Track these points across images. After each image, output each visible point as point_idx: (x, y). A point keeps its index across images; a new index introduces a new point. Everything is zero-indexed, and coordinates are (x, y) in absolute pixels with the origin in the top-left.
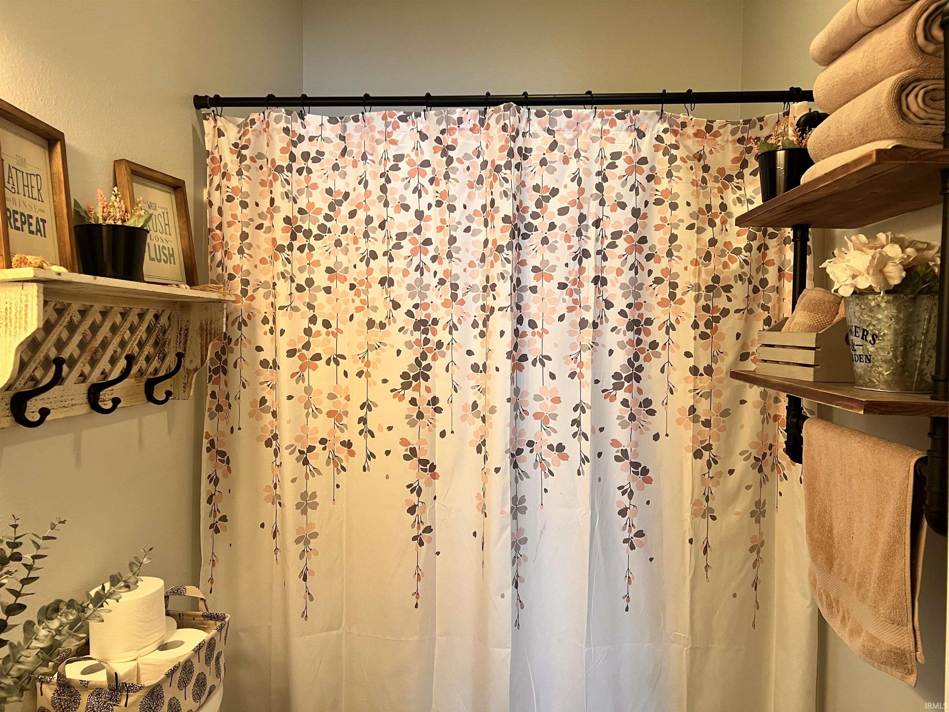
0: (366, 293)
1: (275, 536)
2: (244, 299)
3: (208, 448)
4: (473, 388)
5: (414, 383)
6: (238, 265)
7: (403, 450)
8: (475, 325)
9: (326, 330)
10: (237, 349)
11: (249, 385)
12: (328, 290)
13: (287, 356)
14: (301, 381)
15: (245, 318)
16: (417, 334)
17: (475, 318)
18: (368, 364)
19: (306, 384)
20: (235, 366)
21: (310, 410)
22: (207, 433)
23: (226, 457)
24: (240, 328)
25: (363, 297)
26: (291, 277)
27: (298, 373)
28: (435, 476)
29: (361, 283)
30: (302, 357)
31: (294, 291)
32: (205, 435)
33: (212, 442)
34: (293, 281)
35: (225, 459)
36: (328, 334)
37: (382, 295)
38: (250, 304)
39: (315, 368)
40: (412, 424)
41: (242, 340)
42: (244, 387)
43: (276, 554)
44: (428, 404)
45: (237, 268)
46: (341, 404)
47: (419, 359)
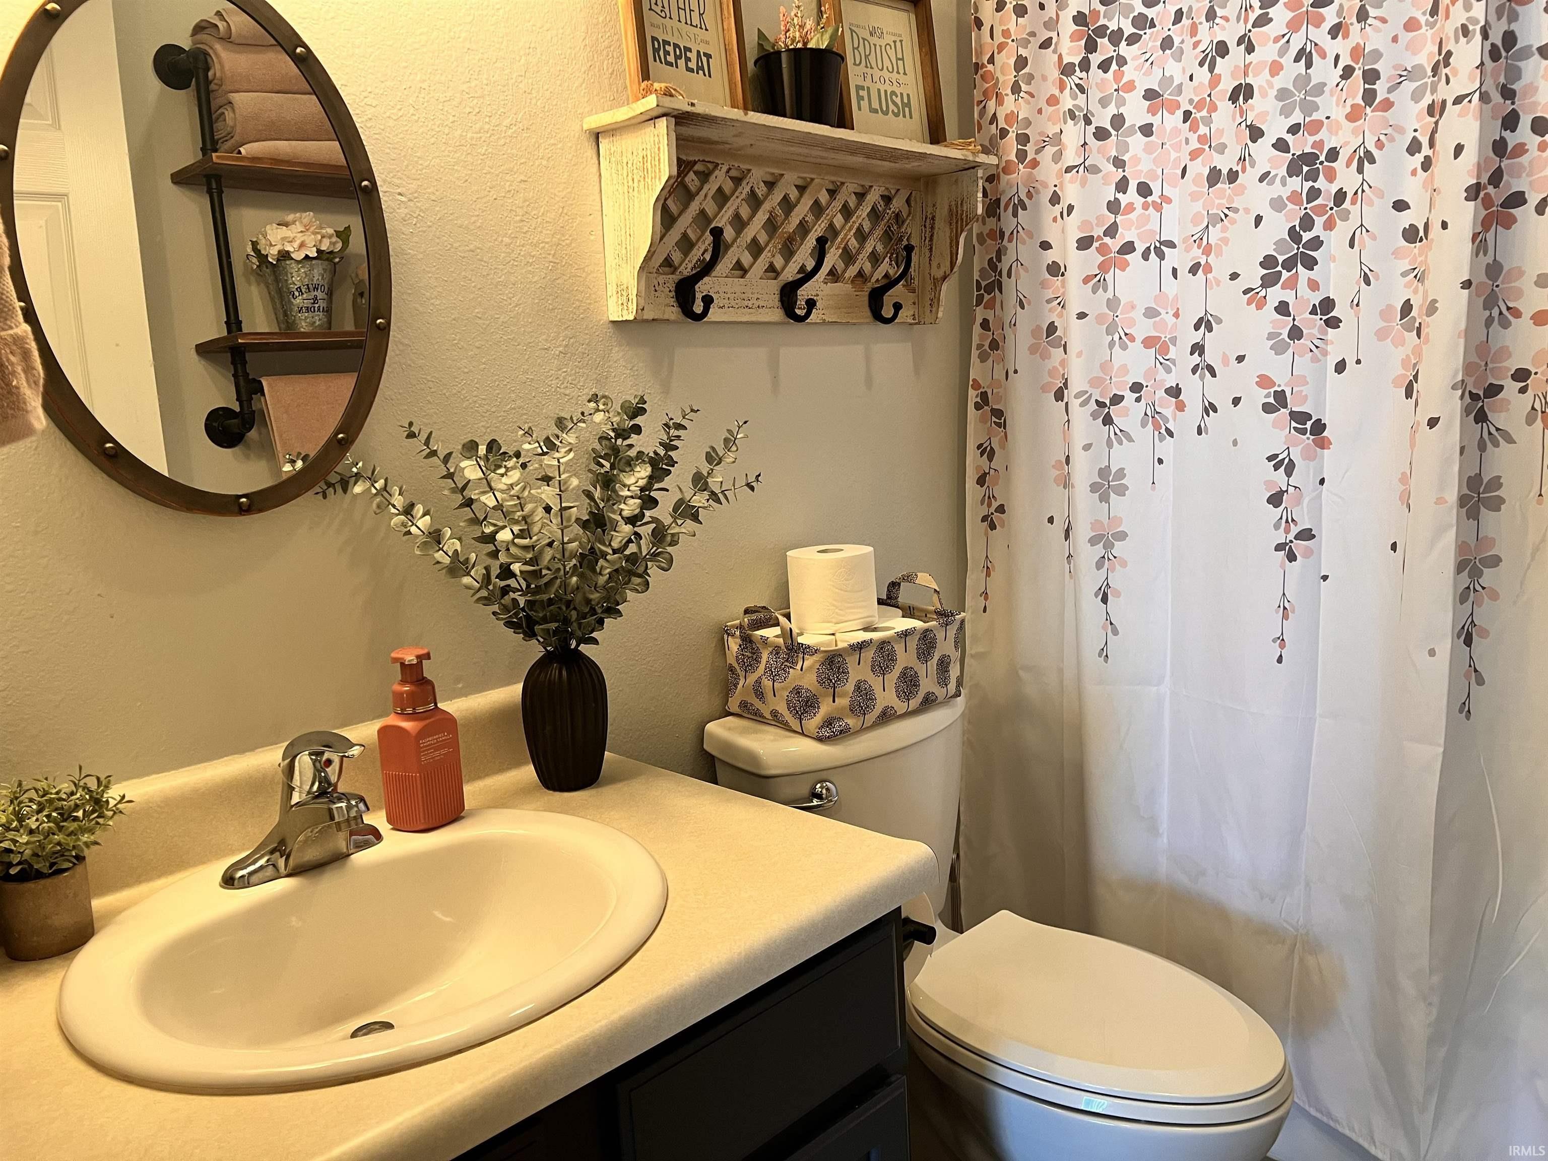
0: (1208, 121)
1: (1067, 537)
2: (1021, 166)
3: (976, 403)
4: (1404, 274)
5: (1285, 275)
6: (1012, 112)
7: (1263, 396)
8: (1414, 147)
9: (1143, 200)
10: (1011, 247)
11: (1029, 304)
12: (1147, 130)
13: (1077, 248)
14: (1101, 289)
15: (1023, 197)
16: (1295, 183)
17: (1416, 134)
18: (1207, 251)
19: (1110, 294)
20: (1009, 276)
21: (1116, 337)
22: (974, 380)
23: (1003, 418)
24: (1015, 215)
25: (1203, 130)
26: (1085, 116)
27: (1096, 275)
28: (1323, 444)
29: (1199, 106)
30: (1103, 250)
31: (1091, 140)
32: (971, 383)
33: (984, 396)
34: (1088, 122)
35: (1002, 421)
36: (1145, 207)
37: (1234, 120)
38: (1031, 173)
39: (1124, 266)
40: (1279, 349)
41: (1018, 232)
42: (1022, 307)
43: (1069, 563)
44: (1313, 312)
45: (1011, 117)
46: (1166, 324)
47: (1298, 229)
